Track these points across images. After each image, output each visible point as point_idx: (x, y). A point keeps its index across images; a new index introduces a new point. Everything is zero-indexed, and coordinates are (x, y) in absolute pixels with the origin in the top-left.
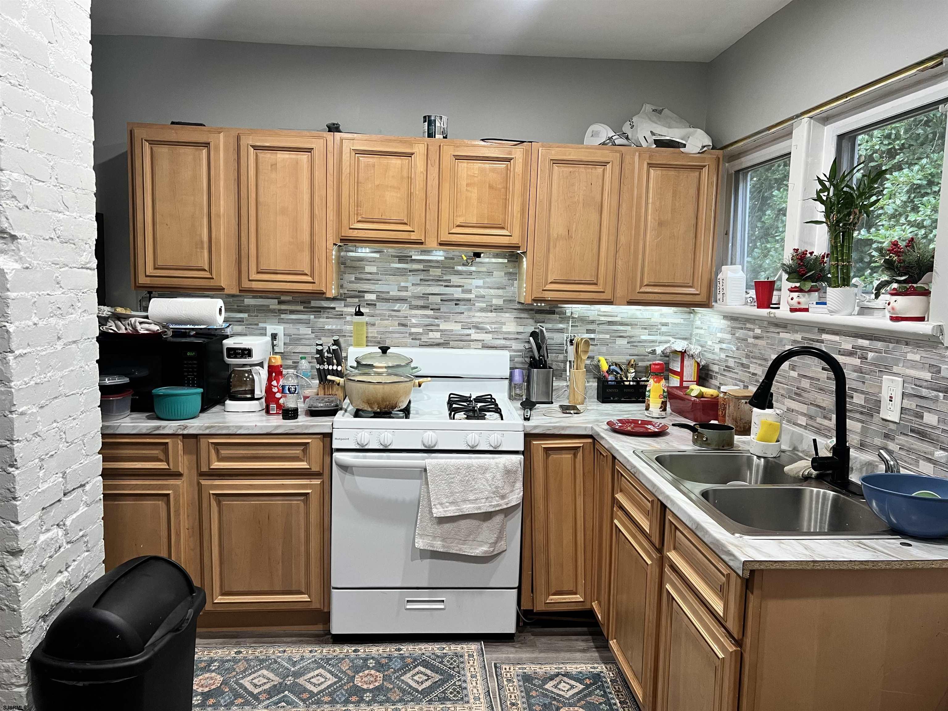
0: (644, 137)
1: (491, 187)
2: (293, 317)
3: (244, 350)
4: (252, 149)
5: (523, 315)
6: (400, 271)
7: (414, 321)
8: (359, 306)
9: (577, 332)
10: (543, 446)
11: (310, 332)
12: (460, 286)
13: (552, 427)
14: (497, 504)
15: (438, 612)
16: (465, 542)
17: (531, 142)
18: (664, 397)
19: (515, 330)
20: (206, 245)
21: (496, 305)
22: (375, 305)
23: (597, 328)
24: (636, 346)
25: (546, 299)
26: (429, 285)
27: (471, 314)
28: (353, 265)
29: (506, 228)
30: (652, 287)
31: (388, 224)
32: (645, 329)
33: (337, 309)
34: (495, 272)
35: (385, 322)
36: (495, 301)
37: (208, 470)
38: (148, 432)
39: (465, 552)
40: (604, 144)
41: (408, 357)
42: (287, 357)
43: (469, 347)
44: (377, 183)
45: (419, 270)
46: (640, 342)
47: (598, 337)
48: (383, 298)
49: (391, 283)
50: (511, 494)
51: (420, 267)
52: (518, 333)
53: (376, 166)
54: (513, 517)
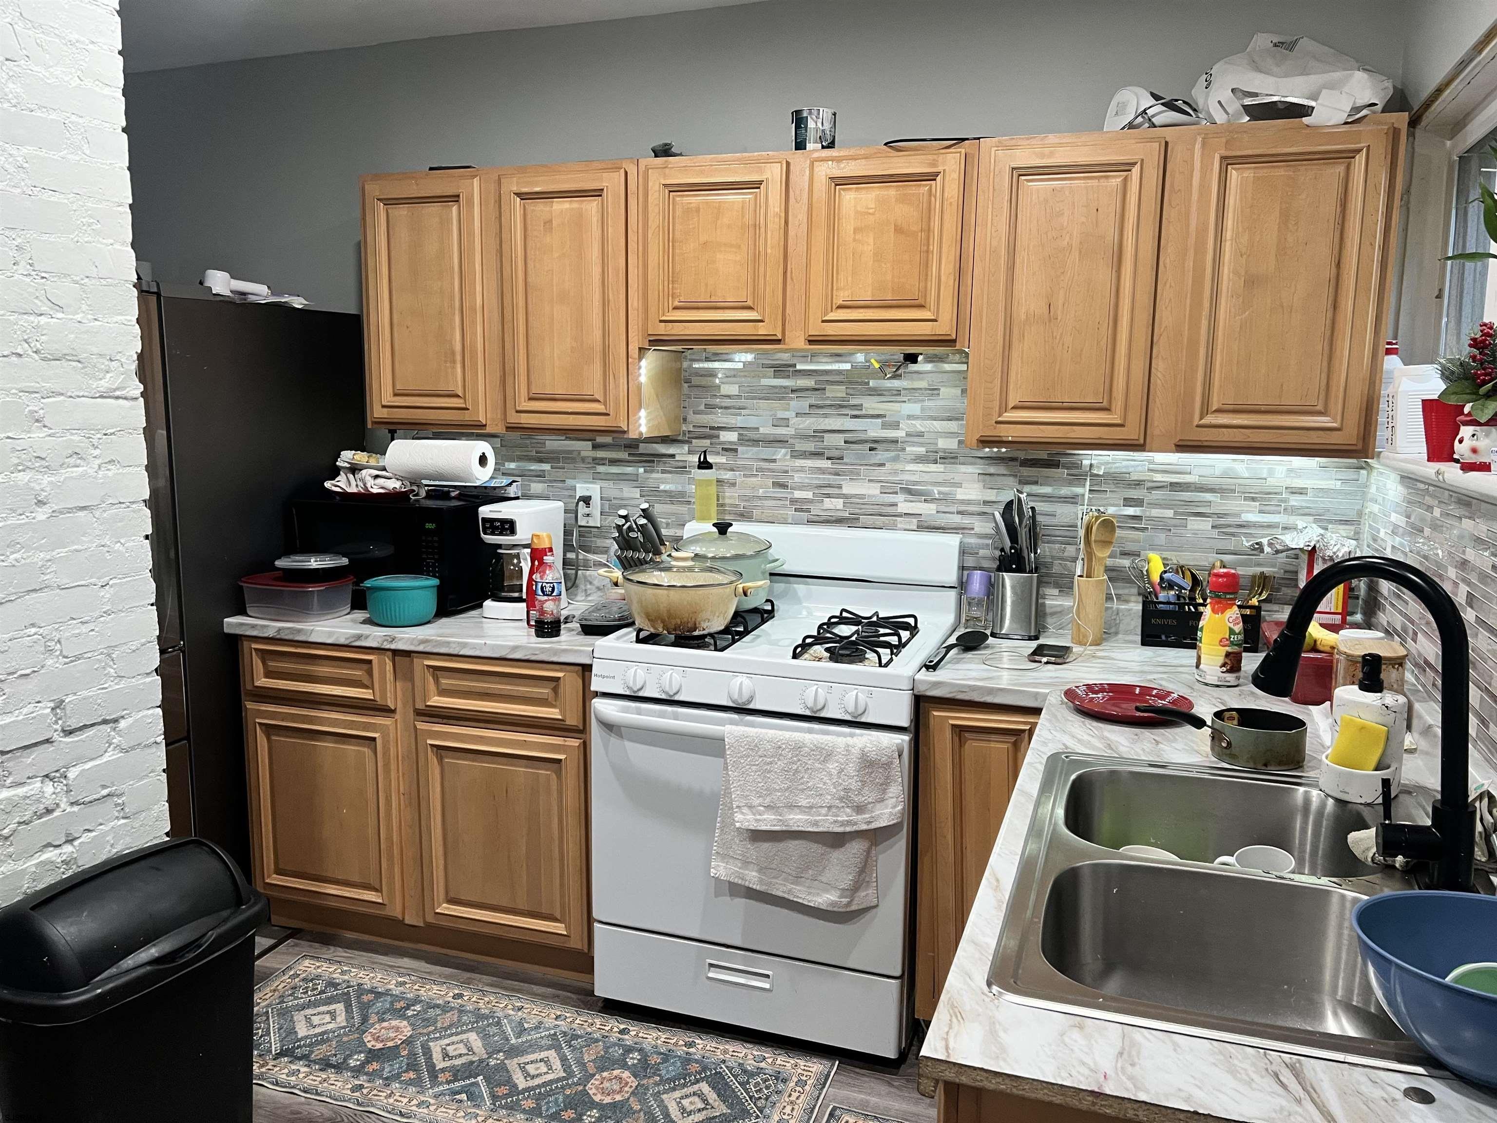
0: (1219, 102)
1: (898, 230)
2: (614, 470)
3: (503, 521)
4: (518, 199)
5: (992, 470)
6: (777, 390)
7: (798, 478)
8: (705, 452)
9: (1105, 502)
10: (952, 722)
11: (638, 496)
12: (878, 416)
13: (970, 686)
14: (847, 821)
15: (757, 993)
16: (797, 879)
17: (979, 139)
18: (1232, 644)
19: (980, 498)
20: (458, 358)
21: (944, 451)
22: (736, 450)
23: (1149, 497)
24: (1233, 535)
25: (1004, 439)
26: (826, 416)
27: (899, 466)
28: (703, 383)
29: (928, 306)
30: (1231, 415)
31: (721, 311)
32: (1253, 499)
33: (678, 458)
34: (942, 390)
35: (753, 479)
36: (942, 443)
37: (424, 708)
38: (346, 642)
39: (798, 897)
40: (1131, 126)
41: (762, 538)
42: (606, 534)
43: (893, 527)
44: (703, 238)
45: (807, 390)
46: (1241, 526)
47: (1148, 514)
48: (750, 439)
49: (760, 412)
50: (878, 806)
51: (809, 383)
52: (986, 503)
53: (701, 210)
54: (891, 847)
